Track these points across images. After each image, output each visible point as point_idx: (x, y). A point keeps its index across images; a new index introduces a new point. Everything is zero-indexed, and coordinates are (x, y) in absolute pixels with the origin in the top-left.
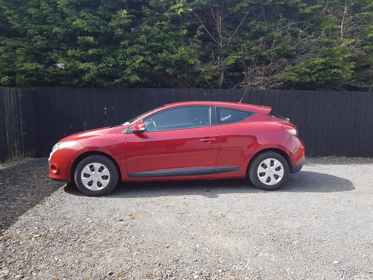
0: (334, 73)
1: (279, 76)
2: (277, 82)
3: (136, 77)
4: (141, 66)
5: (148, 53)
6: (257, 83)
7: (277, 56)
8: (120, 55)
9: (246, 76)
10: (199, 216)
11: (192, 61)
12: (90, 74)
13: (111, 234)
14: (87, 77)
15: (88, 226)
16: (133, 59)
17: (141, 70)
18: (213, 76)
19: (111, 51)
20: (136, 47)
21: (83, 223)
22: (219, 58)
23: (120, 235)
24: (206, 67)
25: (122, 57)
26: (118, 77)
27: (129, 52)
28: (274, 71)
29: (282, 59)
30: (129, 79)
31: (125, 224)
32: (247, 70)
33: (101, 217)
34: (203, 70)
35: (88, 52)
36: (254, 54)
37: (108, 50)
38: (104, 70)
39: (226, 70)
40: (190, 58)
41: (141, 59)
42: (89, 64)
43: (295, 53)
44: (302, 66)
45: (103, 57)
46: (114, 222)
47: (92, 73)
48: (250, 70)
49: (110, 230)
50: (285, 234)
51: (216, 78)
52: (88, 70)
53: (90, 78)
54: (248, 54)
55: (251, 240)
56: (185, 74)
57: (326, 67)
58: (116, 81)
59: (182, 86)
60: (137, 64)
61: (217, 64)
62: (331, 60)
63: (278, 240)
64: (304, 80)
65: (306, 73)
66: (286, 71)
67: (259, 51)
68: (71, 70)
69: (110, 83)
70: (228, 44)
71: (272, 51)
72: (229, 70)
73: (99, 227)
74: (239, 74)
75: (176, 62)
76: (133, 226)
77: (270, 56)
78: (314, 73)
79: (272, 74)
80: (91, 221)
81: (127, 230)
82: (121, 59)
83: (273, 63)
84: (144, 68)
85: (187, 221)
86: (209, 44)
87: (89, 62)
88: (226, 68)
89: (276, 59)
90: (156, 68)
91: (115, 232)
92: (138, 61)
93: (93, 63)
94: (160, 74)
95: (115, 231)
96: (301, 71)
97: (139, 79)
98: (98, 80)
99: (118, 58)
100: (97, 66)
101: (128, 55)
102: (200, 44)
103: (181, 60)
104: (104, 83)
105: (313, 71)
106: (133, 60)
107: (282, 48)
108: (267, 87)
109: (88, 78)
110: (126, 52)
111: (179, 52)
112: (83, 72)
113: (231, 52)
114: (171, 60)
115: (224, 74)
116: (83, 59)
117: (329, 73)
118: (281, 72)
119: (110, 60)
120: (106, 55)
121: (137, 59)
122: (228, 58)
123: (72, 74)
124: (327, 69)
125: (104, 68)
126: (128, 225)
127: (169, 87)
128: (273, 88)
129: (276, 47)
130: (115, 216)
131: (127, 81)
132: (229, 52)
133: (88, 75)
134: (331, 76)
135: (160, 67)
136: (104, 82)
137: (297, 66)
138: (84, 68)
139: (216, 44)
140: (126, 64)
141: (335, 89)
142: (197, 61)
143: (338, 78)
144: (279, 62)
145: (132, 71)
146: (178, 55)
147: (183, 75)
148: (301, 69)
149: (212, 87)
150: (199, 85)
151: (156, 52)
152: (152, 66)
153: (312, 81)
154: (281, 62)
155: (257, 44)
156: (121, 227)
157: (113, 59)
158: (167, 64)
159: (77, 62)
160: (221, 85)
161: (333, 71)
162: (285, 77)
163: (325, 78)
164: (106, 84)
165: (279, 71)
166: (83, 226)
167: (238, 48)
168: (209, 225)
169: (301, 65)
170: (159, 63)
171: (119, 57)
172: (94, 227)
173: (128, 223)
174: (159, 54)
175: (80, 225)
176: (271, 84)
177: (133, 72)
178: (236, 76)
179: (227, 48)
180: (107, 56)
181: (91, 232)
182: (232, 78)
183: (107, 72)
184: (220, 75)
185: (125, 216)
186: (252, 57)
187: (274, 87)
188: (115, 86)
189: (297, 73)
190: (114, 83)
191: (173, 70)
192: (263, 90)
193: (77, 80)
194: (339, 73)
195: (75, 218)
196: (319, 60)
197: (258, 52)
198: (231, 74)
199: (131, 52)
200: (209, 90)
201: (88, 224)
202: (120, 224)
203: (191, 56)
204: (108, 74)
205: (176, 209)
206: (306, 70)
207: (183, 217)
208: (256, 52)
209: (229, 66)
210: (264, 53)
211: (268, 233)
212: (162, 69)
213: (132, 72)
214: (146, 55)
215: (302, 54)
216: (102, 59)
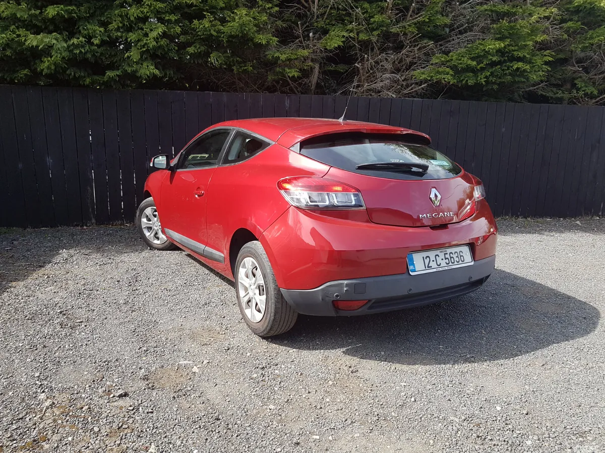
0: (518, 69)
1: (420, 74)
2: (417, 84)
3: (152, 67)
4: (159, 44)
5: (173, 19)
6: (381, 84)
7: (417, 34)
8: (115, 21)
9: (361, 71)
10: (301, 374)
11: (262, 39)
12: (53, 59)
13: (97, 442)
14: (46, 64)
15: (41, 419)
16: (142, 29)
17: (161, 53)
18: (301, 70)
19: (98, 12)
20: (148, 5)
21: (30, 410)
22: (311, 34)
23: (119, 445)
24: (288, 51)
25: (120, 25)
26: (112, 67)
27: (135, 15)
28: (412, 64)
29: (425, 41)
30: (136, 71)
31: (131, 408)
32: (363, 60)
33: (75, 387)
34: (283, 57)
35: (46, 10)
36: (377, 29)
37: (89, 8)
38: (83, 51)
39: (322, 58)
40: (258, 32)
41: (160, 30)
42: (49, 36)
43: (447, 30)
44: (462, 56)
45: (81, 24)
46: (106, 401)
47: (56, 57)
48: (368, 60)
49: (96, 429)
50: (499, 418)
51: (306, 73)
52: (48, 50)
53: (53, 67)
54: (366, 29)
55: (431, 442)
56: (249, 64)
57: (503, 57)
58: (110, 74)
59: (242, 88)
60: (152, 40)
61: (308, 47)
62: (513, 46)
63: (489, 437)
64: (464, 82)
65: (469, 69)
66: (432, 64)
67: (385, 25)
68: (12, 48)
69: (96, 77)
70: (329, 8)
71: (409, 25)
72: (330, 60)
73: (67, 421)
74: (346, 67)
75: (230, 39)
76: (152, 412)
77: (405, 34)
78: (482, 69)
79: (407, 69)
80: (48, 403)
81: (137, 425)
82: (118, 29)
83: (410, 47)
84: (166, 49)
85: (276, 389)
86: (291, 7)
87: (50, 32)
88: (324, 54)
89: (414, 41)
90: (191, 50)
91: (107, 435)
92: (154, 34)
93: (58, 36)
94: (198, 63)
95: (109, 431)
96: (461, 64)
97: (157, 72)
98: (71, 72)
99: (110, 27)
100: (66, 42)
101: (132, 21)
102: (276, 6)
103: (240, 35)
104: (84, 77)
105: (482, 65)
106: (144, 32)
107: (428, 20)
108: (398, 92)
109: (48, 68)
110: (128, 14)
111: (237, 18)
112: (37, 54)
113: (334, 25)
114: (219, 35)
115: (320, 68)
116: (35, 26)
117: (508, 69)
118: (423, 66)
119: (95, 31)
120: (87, 19)
121: (151, 30)
122: (330, 35)
123: (13, 57)
124: (505, 61)
125: (83, 47)
126: (140, 409)
127: (216, 88)
128: (409, 95)
129: (417, 18)
130: (108, 383)
131: (133, 76)
132: (329, 24)
133: (48, 61)
134: (510, 74)
135: (199, 48)
136: (83, 74)
137: (453, 55)
138: (37, 47)
139: (306, 8)
140: (129, 40)
141: (510, 100)
142: (271, 39)
143: (523, 80)
144: (420, 48)
145: (142, 54)
146: (235, 24)
147: (245, 66)
148: (460, 60)
149: (298, 91)
150: (274, 86)
151: (190, 17)
152: (183, 46)
153: (478, 85)
154: (425, 47)
155: (382, 11)
156: (122, 415)
157: (102, 29)
158: (211, 42)
159: (22, 32)
160: (313, 87)
161: (515, 67)
162: (432, 77)
163: (500, 78)
164: (88, 81)
165: (420, 63)
166: (27, 419)
167: (347, 18)
168: (328, 400)
169: (460, 54)
170: (195, 40)
171: (113, 26)
172: (55, 421)
173: (140, 402)
174: (196, 22)
175: (21, 416)
176: (405, 89)
177: (144, 56)
178: (342, 71)
179: (325, 17)
180: (89, 22)
181: (46, 439)
182: (335, 74)
183: (89, 56)
184: (312, 69)
185: (133, 380)
186: (373, 35)
187: (410, 93)
188: (107, 85)
189: (454, 68)
190: (106, 79)
191: (224, 55)
192: (392, 99)
193: (26, 71)
194: (525, 71)
195: (10, 393)
196: (493, 45)
197: (383, 26)
198: (332, 67)
199: (140, 15)
200: (293, 96)
201: (41, 411)
202: (121, 408)
203: (260, 29)
204: (93, 60)
205: (248, 354)
206: (470, 62)
207: (267, 379)
208: (380, 26)
209: (331, 51)
210: (394, 29)
211: (463, 418)
212: (202, 53)
213: (142, 57)
214: (169, 21)
215: (461, 33)
216: (78, 28)
